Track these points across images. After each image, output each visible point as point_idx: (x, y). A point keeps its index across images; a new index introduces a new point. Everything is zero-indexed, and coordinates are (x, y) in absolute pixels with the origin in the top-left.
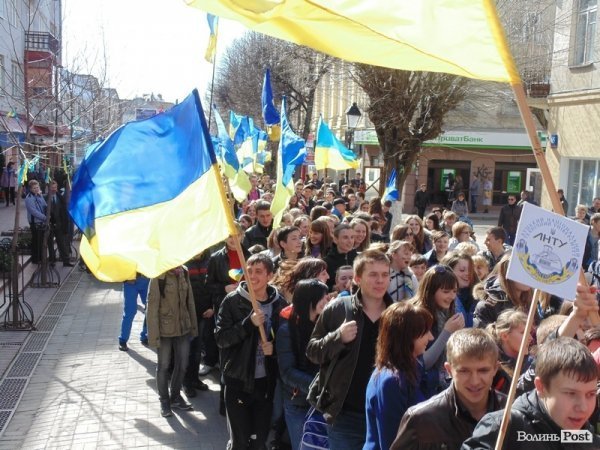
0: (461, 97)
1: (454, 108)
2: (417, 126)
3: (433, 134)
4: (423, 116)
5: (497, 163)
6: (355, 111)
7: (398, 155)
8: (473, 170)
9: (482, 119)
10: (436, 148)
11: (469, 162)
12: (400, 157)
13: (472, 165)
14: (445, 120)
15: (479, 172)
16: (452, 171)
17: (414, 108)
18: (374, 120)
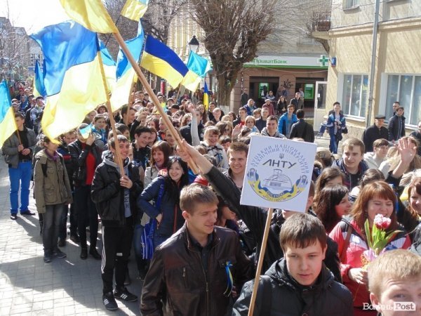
0: (269, 31)
1: (264, 39)
2: (239, 52)
3: (250, 57)
4: (243, 44)
5: (297, 78)
6: (194, 42)
7: (226, 73)
8: (281, 83)
9: (285, 49)
10: (252, 68)
11: (278, 78)
12: (228, 74)
13: (280, 80)
14: (258, 47)
16: (266, 85)
17: (236, 39)
18: (208, 48)
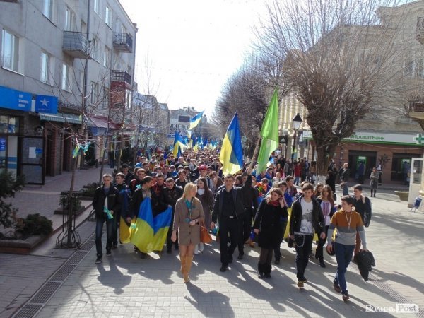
0: (367, 111)
1: (362, 118)
2: (338, 129)
3: (349, 133)
4: (342, 122)
5: (394, 154)
6: (298, 119)
7: (325, 146)
8: (378, 157)
9: (383, 127)
10: (350, 143)
11: (376, 152)
12: (327, 148)
13: (378, 154)
14: (356, 125)
15: (382, 158)
16: (364, 158)
17: (335, 117)
18: (309, 124)
